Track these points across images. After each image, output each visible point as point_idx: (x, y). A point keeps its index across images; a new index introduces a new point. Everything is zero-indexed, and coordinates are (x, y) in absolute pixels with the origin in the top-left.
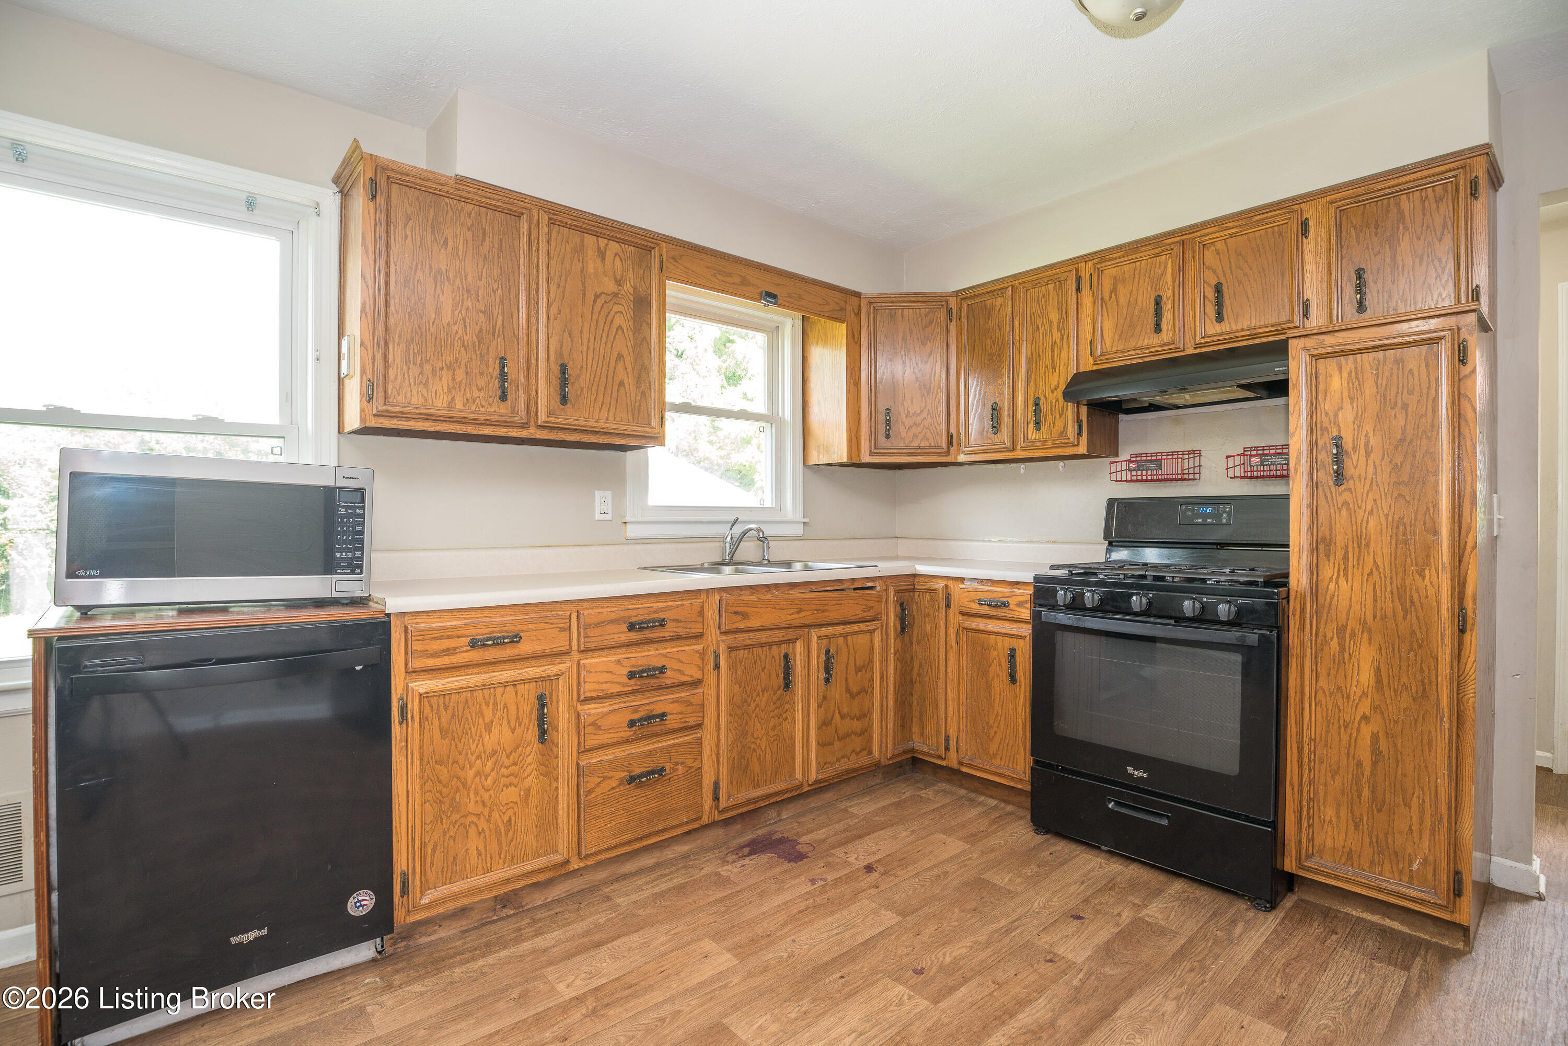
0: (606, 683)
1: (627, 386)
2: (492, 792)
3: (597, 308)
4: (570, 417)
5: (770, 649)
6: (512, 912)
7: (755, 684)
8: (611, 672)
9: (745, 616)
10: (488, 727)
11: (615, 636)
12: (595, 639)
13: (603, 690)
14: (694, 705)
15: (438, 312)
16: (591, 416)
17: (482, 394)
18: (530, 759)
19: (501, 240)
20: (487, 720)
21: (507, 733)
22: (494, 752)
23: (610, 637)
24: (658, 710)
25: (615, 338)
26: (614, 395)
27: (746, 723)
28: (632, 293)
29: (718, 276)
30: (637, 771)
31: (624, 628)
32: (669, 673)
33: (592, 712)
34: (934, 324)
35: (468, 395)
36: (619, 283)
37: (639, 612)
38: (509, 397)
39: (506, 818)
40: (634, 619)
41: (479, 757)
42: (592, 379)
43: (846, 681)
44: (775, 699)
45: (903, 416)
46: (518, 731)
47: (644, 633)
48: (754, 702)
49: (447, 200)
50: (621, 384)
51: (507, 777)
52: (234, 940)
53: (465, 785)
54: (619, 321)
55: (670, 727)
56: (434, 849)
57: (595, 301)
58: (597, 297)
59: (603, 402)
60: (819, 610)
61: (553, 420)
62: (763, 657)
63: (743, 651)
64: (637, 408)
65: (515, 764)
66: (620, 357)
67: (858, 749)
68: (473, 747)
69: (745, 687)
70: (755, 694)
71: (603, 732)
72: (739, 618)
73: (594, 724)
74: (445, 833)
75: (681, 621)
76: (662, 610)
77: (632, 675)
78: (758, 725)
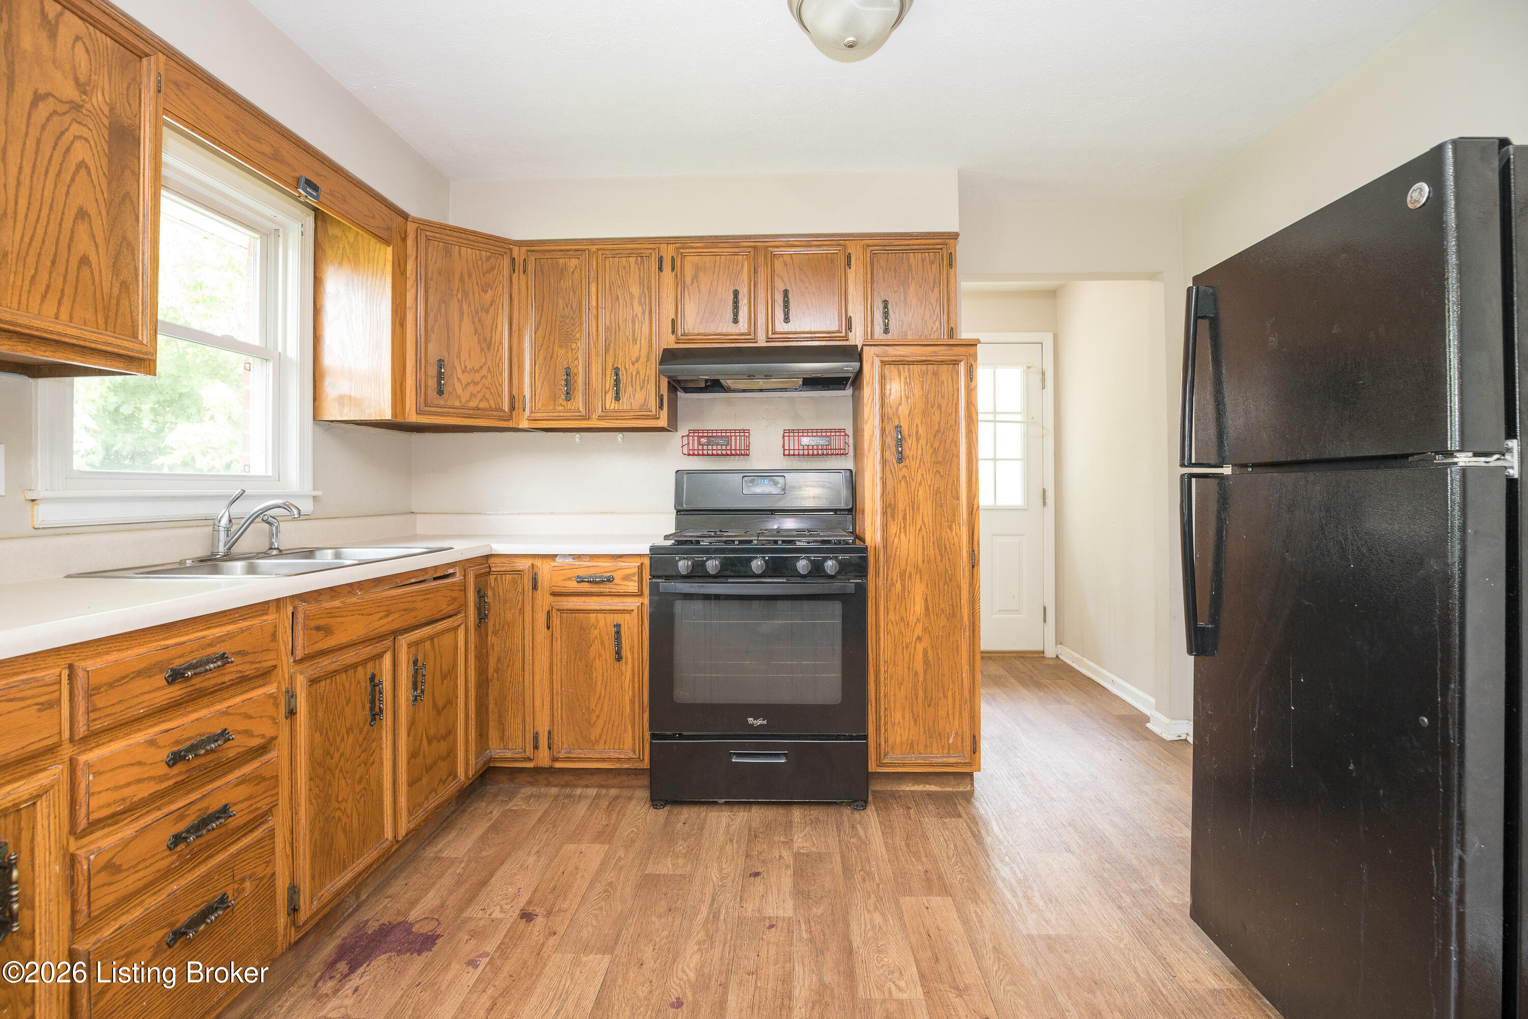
0: (128, 784)
1: (95, 266)
3: (39, 119)
5: (355, 672)
7: (339, 726)
8: (140, 763)
9: (326, 630)
11: (145, 697)
12: (108, 711)
13: (124, 800)
14: (263, 780)
23: (136, 701)
24: (215, 804)
25: (72, 180)
26: (71, 279)
27: (330, 785)
28: (106, 112)
29: (243, 136)
30: (183, 918)
31: (160, 680)
32: (233, 740)
33: (103, 844)
34: (495, 271)
36: (82, 88)
37: (184, 650)
40: (176, 664)
43: (433, 694)
44: (361, 739)
45: (459, 370)
47: (192, 683)
48: (338, 750)
50: (85, 261)
54: (81, 153)
55: (234, 824)
57: (34, 104)
58: (38, 97)
59: (48, 285)
60: (407, 610)
62: (347, 686)
63: (326, 681)
64: (113, 308)
66: (83, 215)
67: (444, 777)
69: (327, 734)
70: (338, 740)
71: (125, 874)
72: (321, 634)
73: (105, 866)
75: (246, 655)
76: (221, 640)
77: (176, 758)
78: (344, 781)
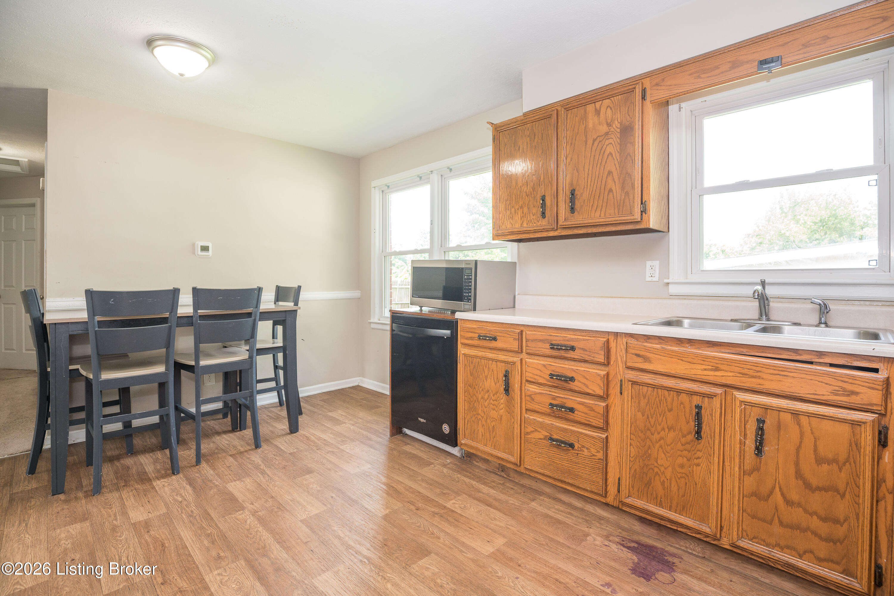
0: (537, 375)
1: (614, 191)
2: (487, 409)
3: (594, 148)
4: (578, 219)
5: (678, 396)
6: (505, 476)
7: (660, 420)
8: (540, 370)
9: (647, 359)
10: (486, 377)
11: (543, 349)
12: (531, 348)
13: (537, 379)
14: (596, 412)
15: (516, 183)
16: (589, 216)
17: (534, 217)
18: (502, 401)
19: (542, 134)
20: (486, 374)
21: (493, 384)
22: (488, 391)
23: (541, 349)
24: (569, 404)
25: (606, 162)
26: (605, 200)
27: (649, 447)
28: (619, 127)
29: (703, 76)
30: (555, 437)
31: (548, 346)
32: (576, 383)
33: (530, 389)
35: (529, 219)
36: (609, 124)
37: (558, 338)
38: (547, 216)
39: (492, 425)
40: (554, 342)
41: (483, 390)
42: (590, 193)
46: (498, 385)
47: (560, 352)
48: (659, 433)
49: (519, 128)
50: (611, 191)
51: (493, 405)
52: (419, 419)
53: (478, 401)
54: (609, 149)
55: (576, 419)
56: (468, 422)
57: (593, 144)
58: (594, 140)
59: (597, 206)
61: (567, 223)
62: (669, 400)
63: (646, 388)
64: (622, 204)
65: (496, 401)
66: (610, 173)
68: (481, 384)
69: (648, 417)
70: (659, 428)
71: (535, 403)
72: (640, 360)
73: (530, 396)
74: (471, 418)
75: (586, 351)
76: (573, 340)
77: (552, 376)
78: (663, 455)
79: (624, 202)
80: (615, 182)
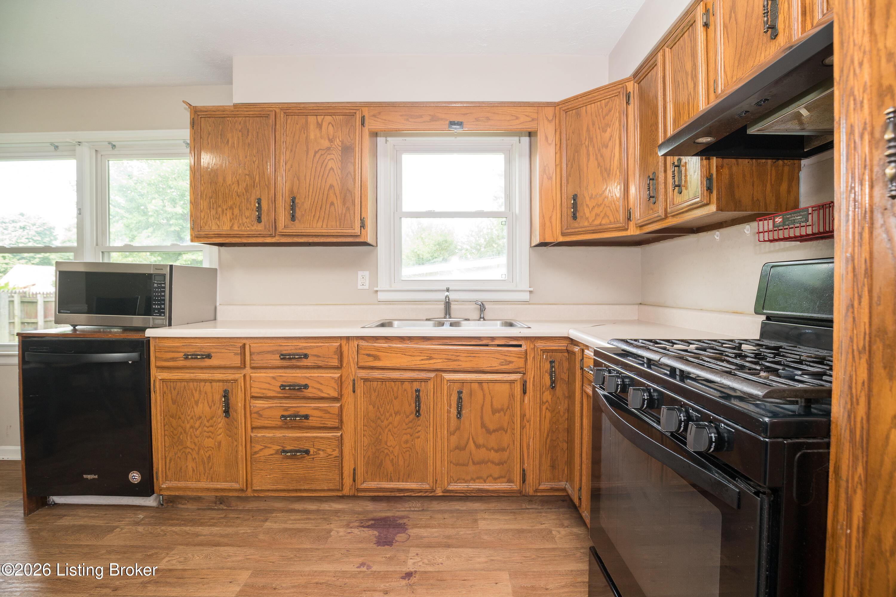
0: (265, 389)
1: (336, 205)
2: (199, 439)
3: (316, 160)
4: (298, 227)
5: (402, 384)
6: (225, 508)
7: (388, 408)
8: (269, 383)
9: (376, 358)
10: (197, 403)
11: (272, 361)
12: (257, 362)
13: (263, 394)
14: (331, 414)
15: (224, 180)
16: (311, 226)
17: (248, 220)
18: (220, 425)
19: (258, 133)
20: (196, 399)
21: (207, 408)
22: (200, 418)
23: (269, 361)
24: (303, 412)
25: (328, 176)
26: (327, 212)
27: (380, 434)
28: (340, 145)
29: (410, 120)
30: (288, 448)
31: (277, 357)
32: (310, 390)
33: (257, 405)
34: (613, 111)
35: (241, 222)
36: (331, 141)
37: (289, 348)
38: (263, 220)
39: (207, 455)
40: (284, 352)
41: (192, 418)
42: (312, 203)
43: (482, 418)
44: (407, 420)
45: (587, 199)
46: (214, 408)
47: (292, 361)
48: (387, 420)
49: (228, 119)
50: (332, 204)
51: (208, 432)
52: (85, 476)
53: (185, 432)
54: (331, 164)
55: (311, 424)
56: (170, 460)
57: (315, 156)
58: (316, 152)
59: (319, 217)
60: (450, 359)
61: (287, 231)
62: (395, 389)
63: (376, 382)
64: (343, 218)
65: (212, 426)
66: (331, 186)
67: (496, 476)
68: (189, 412)
69: (378, 408)
70: (387, 415)
71: (264, 419)
72: (371, 359)
73: (257, 413)
74: (175, 454)
75: (320, 357)
76: (305, 348)
77: (283, 387)
78: (391, 437)
79: (345, 216)
80: (336, 197)
